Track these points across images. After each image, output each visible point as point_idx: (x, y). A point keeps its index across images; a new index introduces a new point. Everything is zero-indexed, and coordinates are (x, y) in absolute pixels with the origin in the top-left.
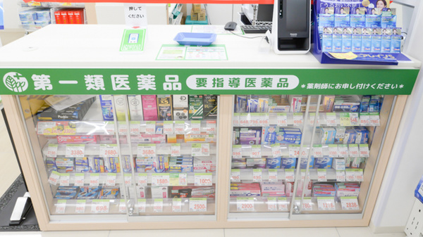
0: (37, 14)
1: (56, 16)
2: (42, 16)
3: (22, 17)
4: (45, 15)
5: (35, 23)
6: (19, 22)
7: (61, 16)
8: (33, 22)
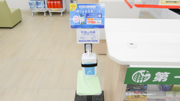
0: (37, 2)
1: (47, 3)
2: (40, 3)
3: (30, 4)
4: (41, 3)
5: (37, 7)
6: (29, 6)
7: (50, 3)
8: (36, 7)
